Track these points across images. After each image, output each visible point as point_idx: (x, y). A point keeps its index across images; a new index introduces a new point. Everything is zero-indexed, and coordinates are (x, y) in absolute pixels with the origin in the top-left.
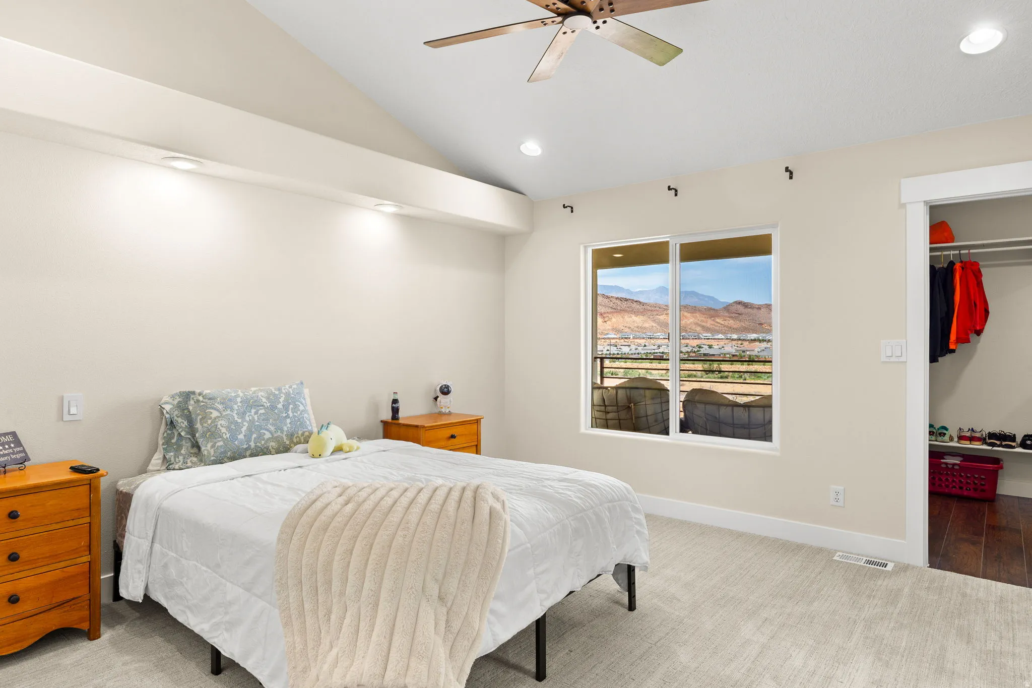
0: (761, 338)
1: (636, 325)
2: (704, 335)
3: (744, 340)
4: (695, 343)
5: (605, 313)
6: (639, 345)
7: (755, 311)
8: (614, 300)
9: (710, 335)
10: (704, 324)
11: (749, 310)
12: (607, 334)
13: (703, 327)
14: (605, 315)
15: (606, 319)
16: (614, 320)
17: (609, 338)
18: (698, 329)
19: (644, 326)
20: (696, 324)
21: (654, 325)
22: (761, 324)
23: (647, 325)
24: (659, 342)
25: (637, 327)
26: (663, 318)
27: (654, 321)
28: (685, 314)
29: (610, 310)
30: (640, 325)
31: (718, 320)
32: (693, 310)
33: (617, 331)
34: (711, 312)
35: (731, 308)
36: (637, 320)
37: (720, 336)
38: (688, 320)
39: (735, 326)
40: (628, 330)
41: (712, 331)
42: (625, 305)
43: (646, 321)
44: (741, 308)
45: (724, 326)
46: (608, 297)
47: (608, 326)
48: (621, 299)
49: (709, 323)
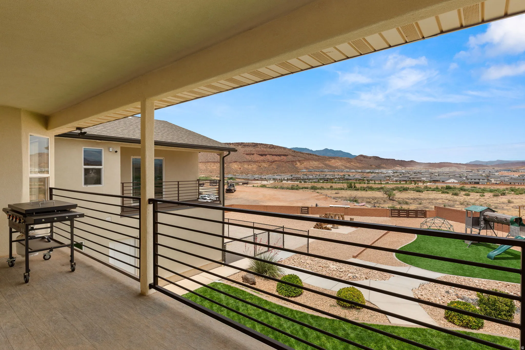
0: (372, 171)
2: (346, 170)
3: (364, 172)
4: (342, 174)
5: (301, 160)
6: (317, 175)
7: (368, 159)
8: (305, 154)
9: (348, 170)
10: (346, 165)
11: (366, 159)
12: (302, 170)
13: (345, 167)
15: (302, 163)
16: (305, 163)
17: (303, 172)
18: (343, 167)
19: (319, 166)
20: (342, 165)
21: (323, 166)
22: (371, 165)
23: (320, 166)
24: (326, 173)
25: (316, 167)
26: (327, 162)
27: (323, 164)
28: (337, 161)
29: (303, 159)
30: (317, 166)
31: (352, 163)
32: (341, 159)
33: (307, 168)
34: (349, 160)
35: (358, 158)
36: (316, 163)
37: (353, 171)
38: (338, 164)
39: (359, 166)
40: (311, 168)
41: (349, 168)
42: (310, 157)
43: (320, 164)
44: (362, 158)
45: (355, 166)
46: (302, 153)
47: (303, 166)
48: (308, 154)
49: (348, 165)
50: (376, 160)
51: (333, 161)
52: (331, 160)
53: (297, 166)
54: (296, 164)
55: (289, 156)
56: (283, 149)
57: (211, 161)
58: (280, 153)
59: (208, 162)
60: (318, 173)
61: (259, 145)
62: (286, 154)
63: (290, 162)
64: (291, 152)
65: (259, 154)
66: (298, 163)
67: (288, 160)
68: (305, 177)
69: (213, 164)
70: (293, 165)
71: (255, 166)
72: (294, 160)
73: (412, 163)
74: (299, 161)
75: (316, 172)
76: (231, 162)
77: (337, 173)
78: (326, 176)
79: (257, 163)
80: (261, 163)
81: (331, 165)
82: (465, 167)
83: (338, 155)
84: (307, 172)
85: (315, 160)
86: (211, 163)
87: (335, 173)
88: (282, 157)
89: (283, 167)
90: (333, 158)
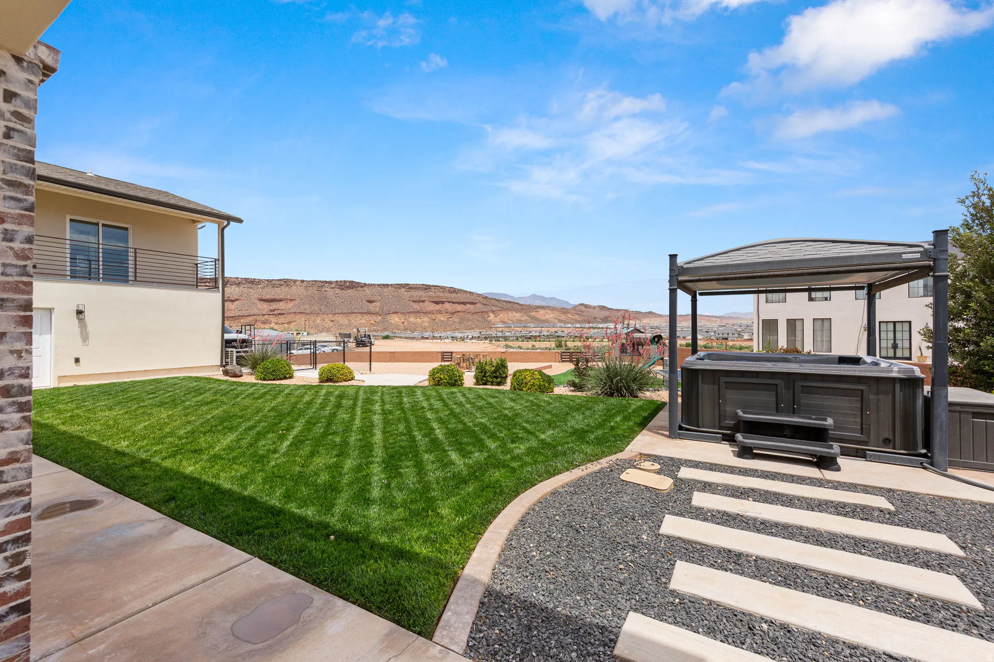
0: (594, 326)
1: (516, 318)
2: (559, 324)
3: (584, 328)
4: (555, 329)
5: (496, 311)
6: (517, 331)
7: (592, 310)
8: (502, 302)
9: (563, 325)
10: (560, 318)
11: (588, 309)
12: (497, 324)
15: (496, 315)
16: (501, 315)
17: (498, 327)
18: (556, 321)
19: (521, 319)
20: (555, 318)
22: (596, 318)
23: (523, 319)
24: (530, 329)
25: (517, 320)
26: (533, 314)
27: (528, 316)
28: (548, 311)
29: (499, 309)
30: (519, 319)
31: (568, 316)
32: (553, 309)
33: (503, 322)
34: (564, 311)
35: (577, 308)
36: (517, 315)
37: (570, 325)
38: (550, 316)
39: (579, 319)
40: (510, 322)
41: (565, 322)
42: (509, 305)
43: (522, 316)
44: (583, 308)
45: (573, 319)
46: (498, 300)
47: (498, 319)
48: (506, 302)
49: (563, 317)
50: (602, 311)
51: (542, 312)
52: (539, 310)
53: (489, 318)
54: (489, 316)
55: (478, 305)
56: (468, 295)
57: (356, 311)
58: (465, 301)
59: (353, 313)
60: (519, 329)
61: (432, 288)
62: (474, 301)
63: (480, 314)
64: (480, 299)
65: (433, 302)
66: (492, 315)
67: (477, 311)
68: (500, 334)
69: (360, 316)
70: (484, 318)
71: (426, 319)
72: (486, 310)
73: (650, 316)
74: (493, 312)
75: (518, 327)
76: (389, 314)
77: (546, 329)
78: (530, 332)
79: (429, 315)
80: (436, 315)
81: (538, 317)
82: (719, 320)
83: (550, 304)
84: (504, 327)
85: (517, 311)
86: (357, 314)
87: (543, 329)
88: (468, 306)
89: (468, 320)
90: (543, 308)
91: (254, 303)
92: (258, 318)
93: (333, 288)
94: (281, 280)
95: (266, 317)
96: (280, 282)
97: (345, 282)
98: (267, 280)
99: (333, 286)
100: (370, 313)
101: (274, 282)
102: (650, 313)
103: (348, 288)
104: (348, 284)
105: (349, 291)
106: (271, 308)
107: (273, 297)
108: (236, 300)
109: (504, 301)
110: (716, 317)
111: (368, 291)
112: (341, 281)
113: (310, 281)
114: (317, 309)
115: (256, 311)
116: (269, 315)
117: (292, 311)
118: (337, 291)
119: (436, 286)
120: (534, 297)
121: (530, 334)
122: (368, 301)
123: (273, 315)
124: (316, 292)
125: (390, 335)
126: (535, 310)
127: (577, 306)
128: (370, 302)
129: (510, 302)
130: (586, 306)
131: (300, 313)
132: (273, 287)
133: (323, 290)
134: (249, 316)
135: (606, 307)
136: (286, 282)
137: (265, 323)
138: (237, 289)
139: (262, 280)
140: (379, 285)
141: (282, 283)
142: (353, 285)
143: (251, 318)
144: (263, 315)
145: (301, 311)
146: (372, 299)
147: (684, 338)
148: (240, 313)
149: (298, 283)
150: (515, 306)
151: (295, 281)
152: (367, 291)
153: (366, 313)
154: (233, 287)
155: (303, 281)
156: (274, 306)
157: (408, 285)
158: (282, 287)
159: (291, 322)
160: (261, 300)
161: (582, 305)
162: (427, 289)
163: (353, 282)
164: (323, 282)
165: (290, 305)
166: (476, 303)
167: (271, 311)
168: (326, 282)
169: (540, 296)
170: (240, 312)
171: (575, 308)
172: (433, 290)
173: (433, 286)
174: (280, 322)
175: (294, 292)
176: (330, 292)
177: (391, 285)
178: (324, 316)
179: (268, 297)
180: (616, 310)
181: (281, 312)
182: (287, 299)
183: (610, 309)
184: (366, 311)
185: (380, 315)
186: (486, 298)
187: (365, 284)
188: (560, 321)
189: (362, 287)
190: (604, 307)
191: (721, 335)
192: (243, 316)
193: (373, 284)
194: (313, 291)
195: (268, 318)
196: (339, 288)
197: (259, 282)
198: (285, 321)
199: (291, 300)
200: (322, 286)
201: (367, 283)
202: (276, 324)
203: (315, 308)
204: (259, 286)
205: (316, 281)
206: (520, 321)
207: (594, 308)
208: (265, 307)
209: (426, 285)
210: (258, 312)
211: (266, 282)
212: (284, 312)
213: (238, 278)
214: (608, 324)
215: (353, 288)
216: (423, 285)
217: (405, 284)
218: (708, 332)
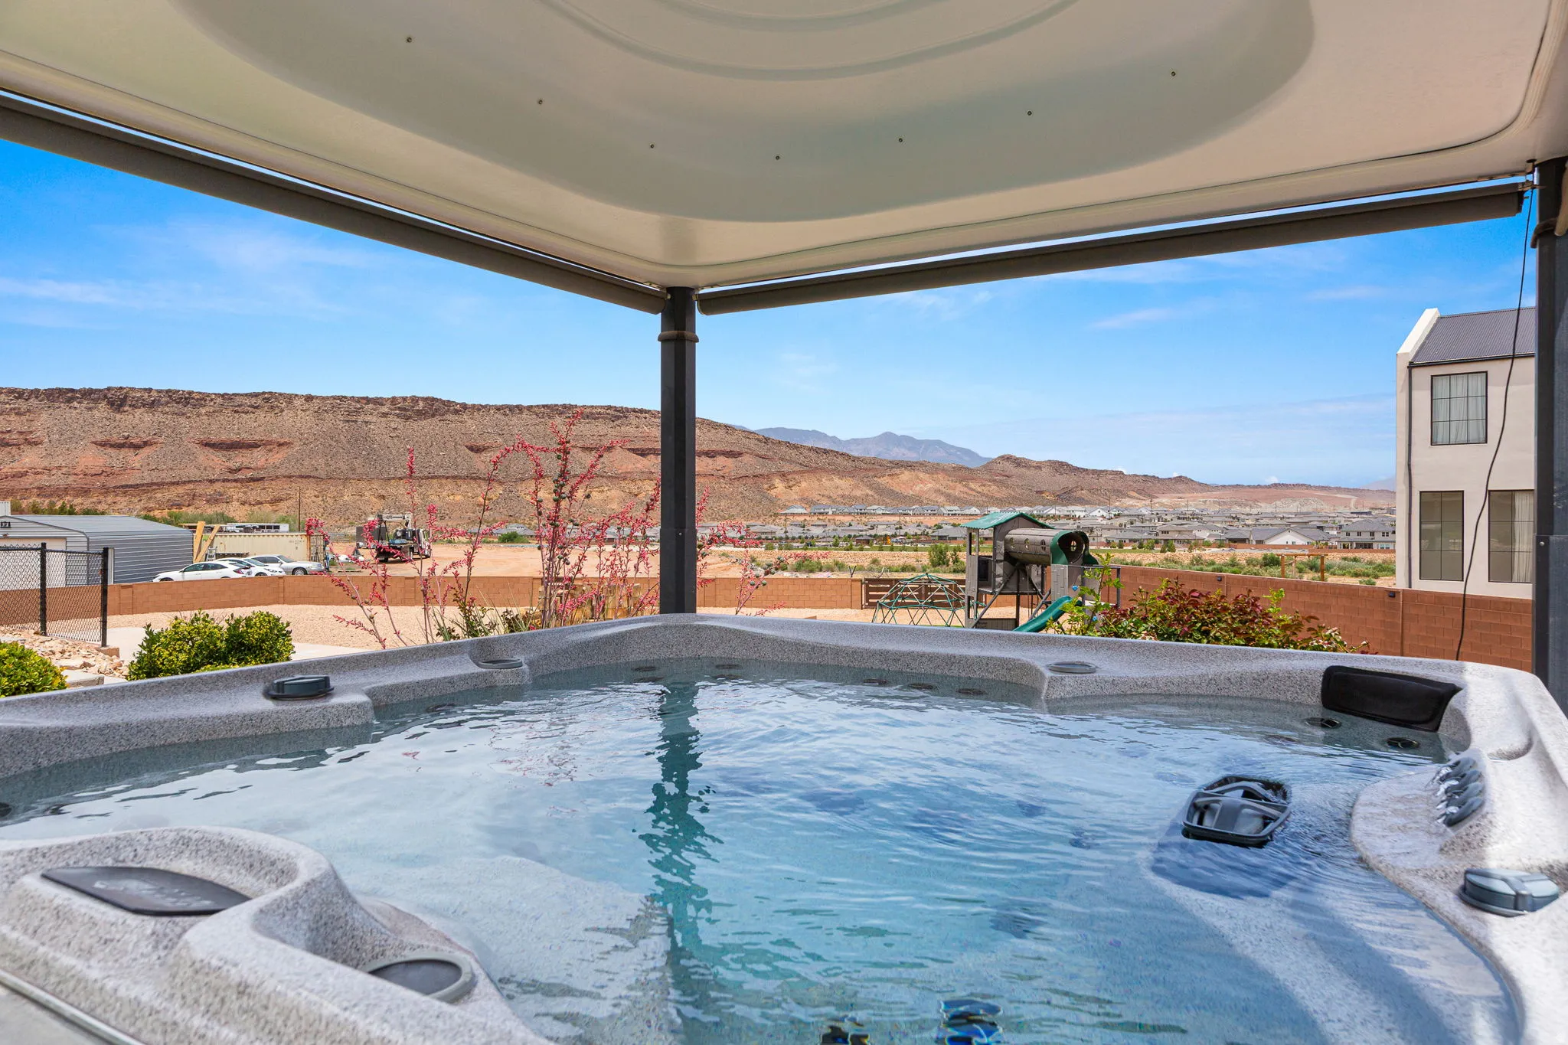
1: (840, 492)
2: (947, 508)
4: (937, 520)
5: (790, 473)
6: (841, 524)
7: (1033, 472)
8: (806, 453)
9: (956, 508)
10: (951, 491)
11: (1023, 469)
12: (792, 507)
13: (948, 496)
14: (789, 477)
15: (791, 483)
16: (804, 484)
17: (793, 514)
18: (941, 499)
19: (853, 494)
20: (938, 491)
21: (870, 493)
22: (1041, 492)
23: (858, 493)
25: (843, 496)
26: (884, 481)
27: (870, 486)
28: (921, 475)
29: (798, 468)
30: (847, 493)
31: (972, 486)
32: (933, 469)
33: (809, 502)
34: (962, 473)
35: (994, 467)
36: (843, 485)
37: (974, 510)
38: (924, 485)
39: (998, 495)
40: (825, 501)
41: (963, 502)
42: (823, 460)
43: (857, 487)
44: (1010, 467)
45: (983, 495)
46: (795, 447)
47: (794, 494)
48: (817, 450)
49: (959, 490)
50: (1057, 475)
51: (906, 475)
52: (898, 471)
53: (773, 492)
54: (772, 487)
55: (746, 458)
56: (722, 432)
57: (441, 472)
58: (714, 447)
59: (433, 478)
60: (847, 519)
61: (632, 415)
62: (736, 449)
63: (750, 481)
64: (752, 444)
65: (634, 451)
66: (780, 485)
67: (743, 472)
68: (795, 532)
69: (450, 485)
70: (760, 490)
71: (615, 493)
72: (764, 471)
73: (1181, 487)
74: (783, 475)
75: (844, 514)
76: (522, 480)
77: (914, 519)
78: (873, 528)
79: (623, 484)
80: (640, 483)
81: (897, 490)
82: (1354, 499)
83: (932, 457)
84: (809, 515)
85: (843, 473)
86: (444, 481)
87: (907, 518)
88: (721, 460)
89: (720, 497)
90: (909, 466)
91: (188, 452)
92: (200, 489)
93: (385, 415)
94: (256, 395)
95: (218, 486)
96: (253, 400)
97: (415, 400)
98: (223, 396)
99: (385, 409)
100: (475, 479)
101: (239, 401)
102: (1180, 479)
103: (422, 414)
104: (421, 404)
105: (423, 423)
106: (231, 464)
107: (235, 438)
108: (146, 444)
109: (811, 449)
110: (1348, 491)
111: (471, 424)
112: (405, 399)
113: (328, 398)
114: (344, 468)
115: (193, 473)
116: (225, 481)
117: (281, 471)
118: (396, 422)
119: (641, 411)
120: (888, 438)
121: (873, 532)
122: (471, 449)
123: (235, 481)
124: (341, 424)
125: (520, 531)
126: (888, 472)
127: (994, 461)
128: (476, 450)
129: (826, 452)
130: (1018, 462)
131: (301, 477)
132: (236, 412)
133: (360, 419)
134: (177, 483)
135: (1068, 465)
136: (269, 401)
137: (217, 501)
138: (147, 417)
139: (209, 395)
140: (498, 408)
141: (260, 401)
142: (433, 408)
143: (181, 490)
144: (211, 481)
145: (304, 472)
146: (480, 443)
147: (1260, 542)
148: (155, 477)
149: (297, 403)
150: (839, 460)
151: (290, 398)
152: (470, 422)
153: (464, 478)
154: (138, 412)
155: (309, 398)
156: (239, 459)
157: (570, 407)
158: (258, 412)
159: (280, 500)
160: (207, 445)
161: (1008, 458)
162: (618, 418)
163: (433, 399)
164: (359, 400)
165: (277, 457)
166: (740, 454)
167: (231, 471)
168: (368, 400)
169: (903, 437)
170: (154, 474)
171: (990, 466)
172: (634, 422)
173: (634, 411)
174: (252, 499)
175: (288, 424)
176: (378, 427)
177: (529, 408)
178: (362, 484)
179: (224, 437)
180: (1094, 472)
181: (256, 474)
182: (269, 443)
183: (1078, 469)
184: (464, 473)
185: (501, 483)
186: (767, 440)
187: (464, 406)
188: (953, 500)
189: (457, 412)
190: (1062, 464)
191: (1354, 537)
192: (161, 485)
193: (485, 407)
194: (335, 422)
195: (222, 490)
196: (398, 416)
197: (203, 399)
198: (264, 496)
199: (280, 445)
200: (357, 411)
201: (469, 402)
202: (243, 503)
203: (341, 464)
204: (203, 411)
205: (342, 398)
206: (848, 499)
207: (1039, 466)
208: (217, 461)
209: (616, 409)
210: (198, 473)
211: (220, 400)
212: (262, 474)
213: (150, 390)
214: (1071, 508)
215: (433, 416)
216: (609, 407)
217: (564, 406)
218: (1320, 528)
